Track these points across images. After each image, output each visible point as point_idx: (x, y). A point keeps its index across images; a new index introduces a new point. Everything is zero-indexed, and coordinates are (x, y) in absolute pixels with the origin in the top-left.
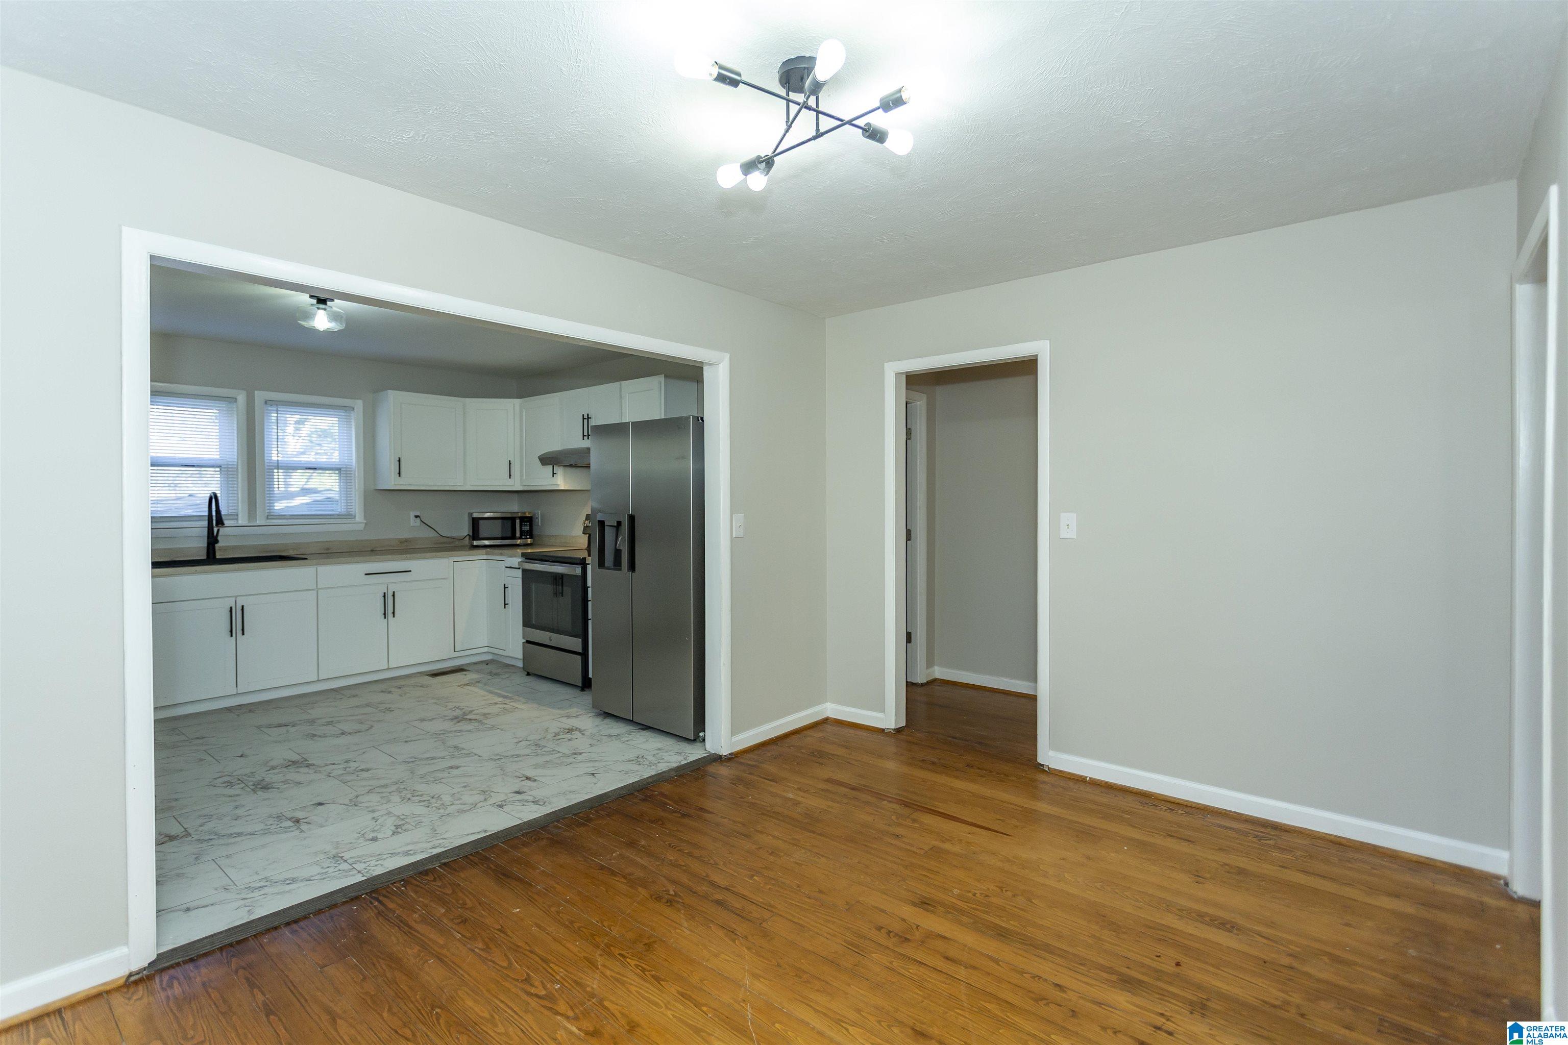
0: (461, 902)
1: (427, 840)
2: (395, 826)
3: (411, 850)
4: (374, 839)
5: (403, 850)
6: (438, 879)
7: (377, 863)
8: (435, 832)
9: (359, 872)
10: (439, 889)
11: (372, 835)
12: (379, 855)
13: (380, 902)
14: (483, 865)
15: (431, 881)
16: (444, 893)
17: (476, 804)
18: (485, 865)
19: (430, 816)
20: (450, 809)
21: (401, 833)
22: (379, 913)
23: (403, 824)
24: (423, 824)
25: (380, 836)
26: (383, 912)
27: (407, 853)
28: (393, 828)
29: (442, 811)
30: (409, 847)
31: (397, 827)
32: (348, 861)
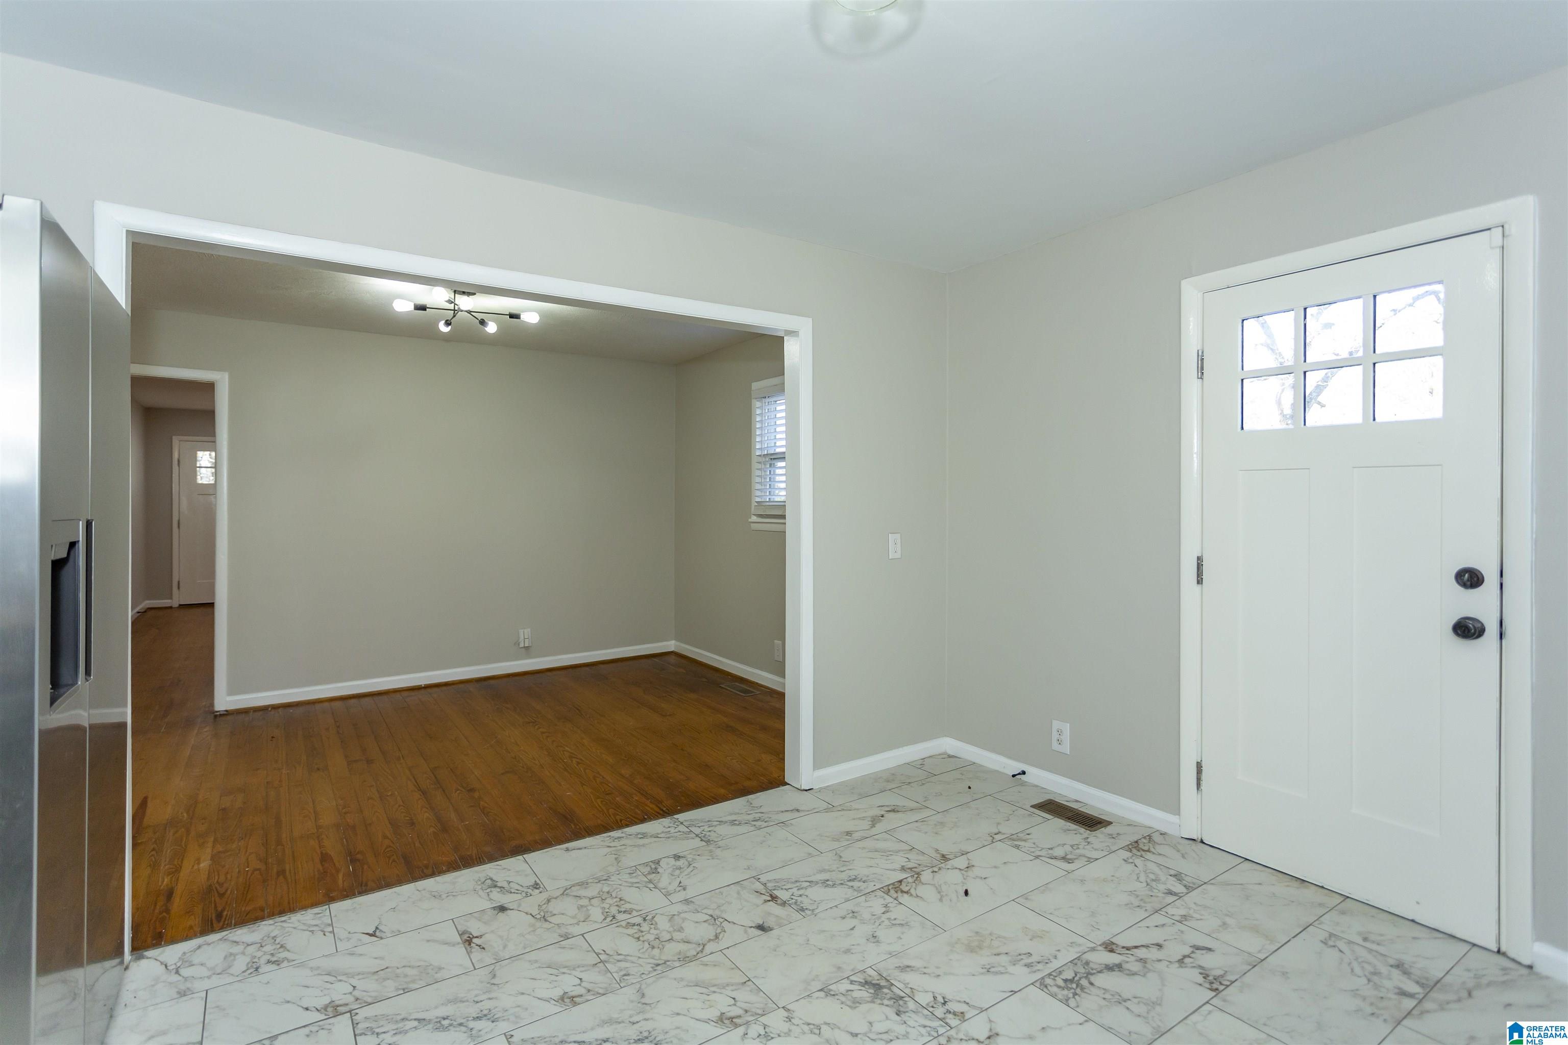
0: (604, 802)
1: (625, 848)
2: (658, 873)
3: (640, 838)
4: (677, 857)
5: (647, 840)
6: (619, 821)
7: (669, 829)
8: (616, 856)
9: (682, 823)
10: (618, 813)
11: (681, 863)
12: (669, 838)
13: (662, 810)
14: (580, 828)
15: (624, 820)
16: (615, 810)
17: (563, 894)
18: (578, 827)
19: (620, 882)
20: (592, 891)
21: (651, 862)
22: (661, 803)
23: (649, 873)
24: (628, 871)
25: (672, 861)
26: (659, 803)
27: (644, 836)
28: (659, 870)
29: (606, 889)
30: (641, 842)
31: (655, 871)
32: (695, 835)
